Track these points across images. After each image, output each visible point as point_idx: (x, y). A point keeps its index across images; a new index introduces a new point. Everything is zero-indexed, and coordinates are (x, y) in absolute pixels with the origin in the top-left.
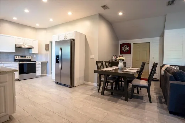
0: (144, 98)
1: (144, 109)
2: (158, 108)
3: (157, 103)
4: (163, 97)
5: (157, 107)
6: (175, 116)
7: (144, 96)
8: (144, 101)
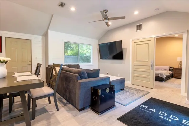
0: (47, 108)
1: (58, 122)
2: (68, 113)
3: (63, 107)
4: (62, 98)
5: (66, 112)
6: (83, 112)
7: (45, 106)
8: (51, 113)
